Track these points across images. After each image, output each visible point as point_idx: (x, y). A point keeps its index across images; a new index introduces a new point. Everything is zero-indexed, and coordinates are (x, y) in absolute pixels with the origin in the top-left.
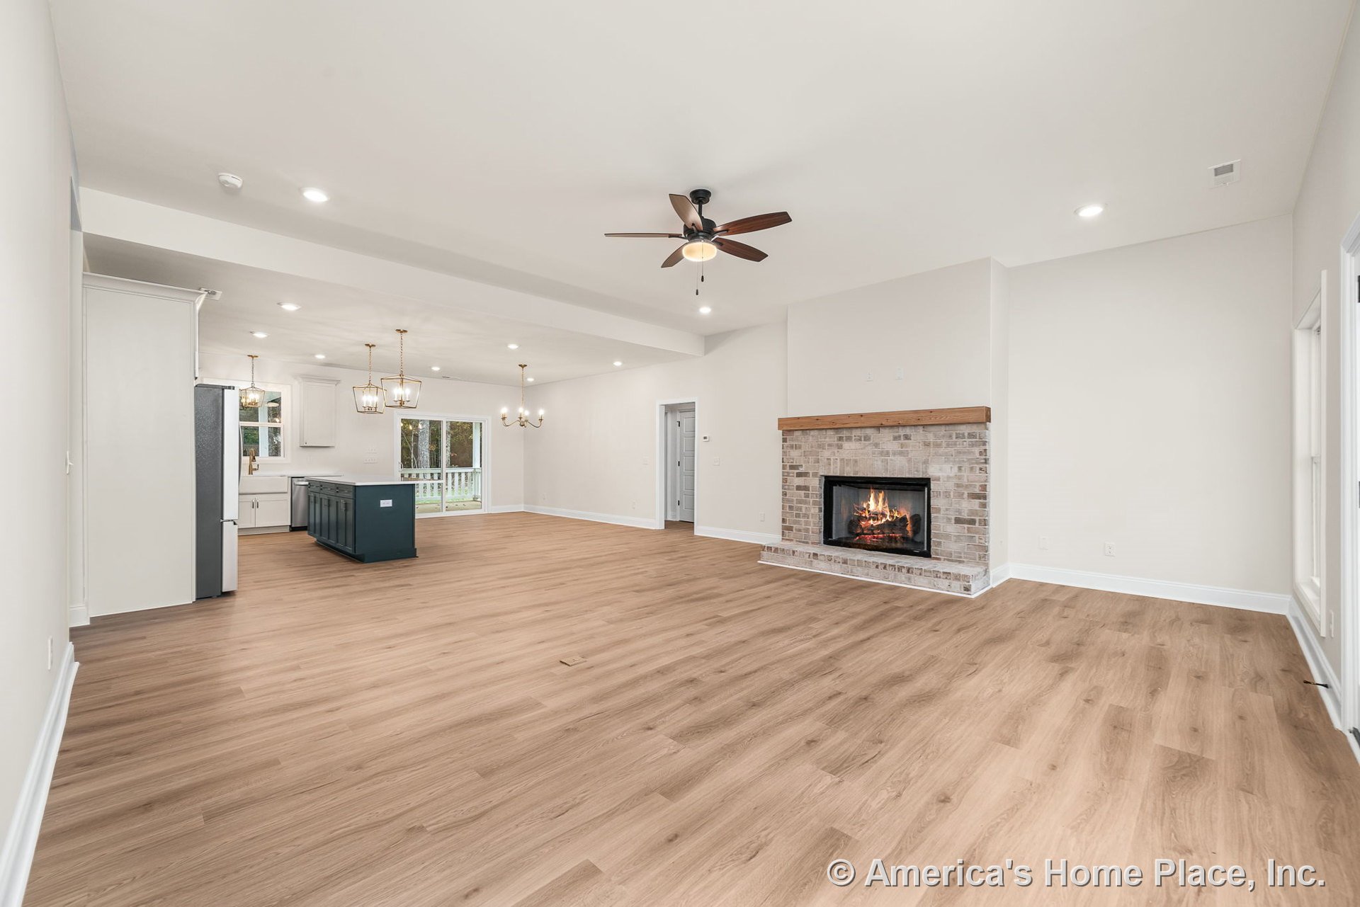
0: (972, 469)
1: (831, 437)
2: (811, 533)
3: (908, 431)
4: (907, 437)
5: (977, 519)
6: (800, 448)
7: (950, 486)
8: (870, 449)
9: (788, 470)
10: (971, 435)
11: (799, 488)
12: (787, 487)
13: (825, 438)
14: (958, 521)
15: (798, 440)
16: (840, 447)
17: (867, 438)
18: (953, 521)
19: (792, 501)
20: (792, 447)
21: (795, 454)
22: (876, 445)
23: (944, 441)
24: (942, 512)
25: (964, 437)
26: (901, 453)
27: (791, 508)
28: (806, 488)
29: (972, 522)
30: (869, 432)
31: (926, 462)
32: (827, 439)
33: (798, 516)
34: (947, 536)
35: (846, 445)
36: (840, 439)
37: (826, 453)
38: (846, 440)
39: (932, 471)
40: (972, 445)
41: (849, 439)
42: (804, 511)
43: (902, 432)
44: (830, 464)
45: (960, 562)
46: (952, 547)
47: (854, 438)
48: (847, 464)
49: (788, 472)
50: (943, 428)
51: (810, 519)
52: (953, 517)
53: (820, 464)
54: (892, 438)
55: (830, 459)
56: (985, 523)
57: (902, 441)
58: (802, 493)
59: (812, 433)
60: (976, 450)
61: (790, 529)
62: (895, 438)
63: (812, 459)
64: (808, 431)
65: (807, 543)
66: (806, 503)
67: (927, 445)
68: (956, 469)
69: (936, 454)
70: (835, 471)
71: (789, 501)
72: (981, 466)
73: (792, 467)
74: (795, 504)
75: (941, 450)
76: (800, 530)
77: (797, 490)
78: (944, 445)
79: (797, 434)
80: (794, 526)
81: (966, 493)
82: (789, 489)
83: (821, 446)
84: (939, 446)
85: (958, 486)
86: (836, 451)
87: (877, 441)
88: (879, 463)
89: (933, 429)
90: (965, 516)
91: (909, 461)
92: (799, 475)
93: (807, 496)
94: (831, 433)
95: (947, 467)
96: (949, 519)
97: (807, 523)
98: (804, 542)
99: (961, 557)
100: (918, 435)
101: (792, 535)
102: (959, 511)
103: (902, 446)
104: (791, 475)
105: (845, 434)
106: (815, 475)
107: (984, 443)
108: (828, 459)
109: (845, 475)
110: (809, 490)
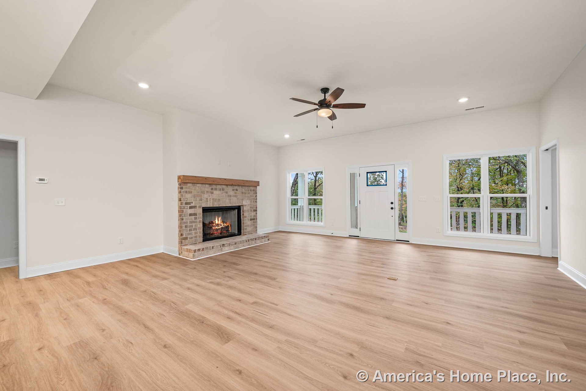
0: (254, 201)
1: (207, 188)
2: (198, 238)
3: (237, 187)
4: (237, 190)
5: (255, 218)
6: (191, 192)
7: (249, 208)
8: (224, 194)
9: (184, 205)
10: (253, 190)
11: (191, 215)
12: (183, 215)
13: (205, 188)
14: (251, 220)
15: (189, 188)
16: (212, 193)
17: (223, 190)
18: (250, 220)
19: (187, 222)
20: (186, 192)
21: (188, 196)
22: (227, 193)
23: (247, 192)
24: (247, 217)
25: (252, 191)
26: (235, 196)
27: (186, 227)
28: (195, 214)
29: (254, 219)
30: (224, 187)
31: (243, 200)
32: (206, 189)
33: (190, 230)
34: (248, 226)
35: (215, 192)
36: (212, 189)
37: (206, 196)
38: (215, 190)
39: (244, 203)
40: (254, 194)
41: (216, 189)
42: (194, 227)
43: (236, 188)
44: (207, 201)
45: (251, 234)
46: (249, 229)
47: (218, 189)
48: (215, 201)
49: (184, 207)
50: (247, 187)
51: (198, 231)
52: (250, 219)
53: (203, 201)
54: (232, 190)
55: (208, 199)
56: (256, 219)
57: (235, 191)
58: (193, 217)
59: (198, 185)
60: (255, 195)
61: (186, 238)
62: (233, 190)
63: (198, 199)
64: (196, 184)
65: (196, 243)
66: (194, 222)
67: (242, 193)
68: (250, 201)
69: (245, 197)
70: (210, 205)
71: (185, 223)
72: (256, 200)
73: (186, 204)
74: (189, 224)
75: (246, 195)
76: (192, 238)
77: (190, 216)
78: (247, 193)
79: (189, 185)
80: (189, 236)
81: (253, 209)
82: (184, 216)
83: (203, 192)
84: (245, 193)
85: (251, 207)
86: (210, 195)
87: (227, 191)
88: (228, 200)
89: (244, 187)
90: (253, 218)
91: (238, 199)
92: (191, 208)
93: (196, 218)
94: (207, 186)
95: (248, 201)
96: (249, 219)
97: (196, 233)
98: (194, 244)
99: (251, 232)
100: (240, 189)
101: (187, 241)
102: (251, 216)
103: (235, 193)
104: (186, 208)
105: (214, 187)
106: (200, 207)
107: (256, 193)
108: (206, 199)
109: (215, 206)
110: (197, 216)
